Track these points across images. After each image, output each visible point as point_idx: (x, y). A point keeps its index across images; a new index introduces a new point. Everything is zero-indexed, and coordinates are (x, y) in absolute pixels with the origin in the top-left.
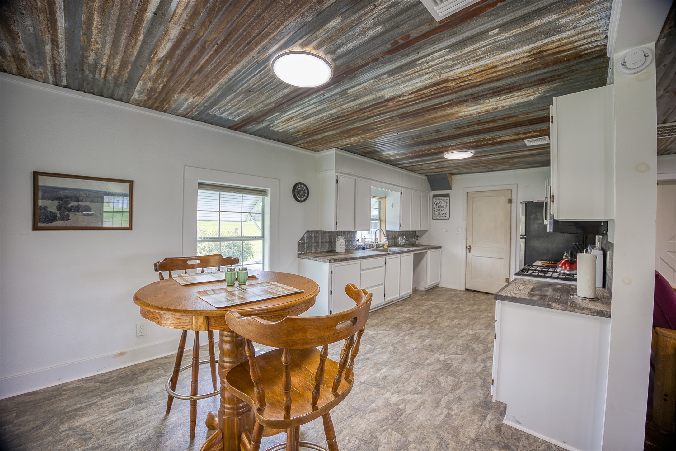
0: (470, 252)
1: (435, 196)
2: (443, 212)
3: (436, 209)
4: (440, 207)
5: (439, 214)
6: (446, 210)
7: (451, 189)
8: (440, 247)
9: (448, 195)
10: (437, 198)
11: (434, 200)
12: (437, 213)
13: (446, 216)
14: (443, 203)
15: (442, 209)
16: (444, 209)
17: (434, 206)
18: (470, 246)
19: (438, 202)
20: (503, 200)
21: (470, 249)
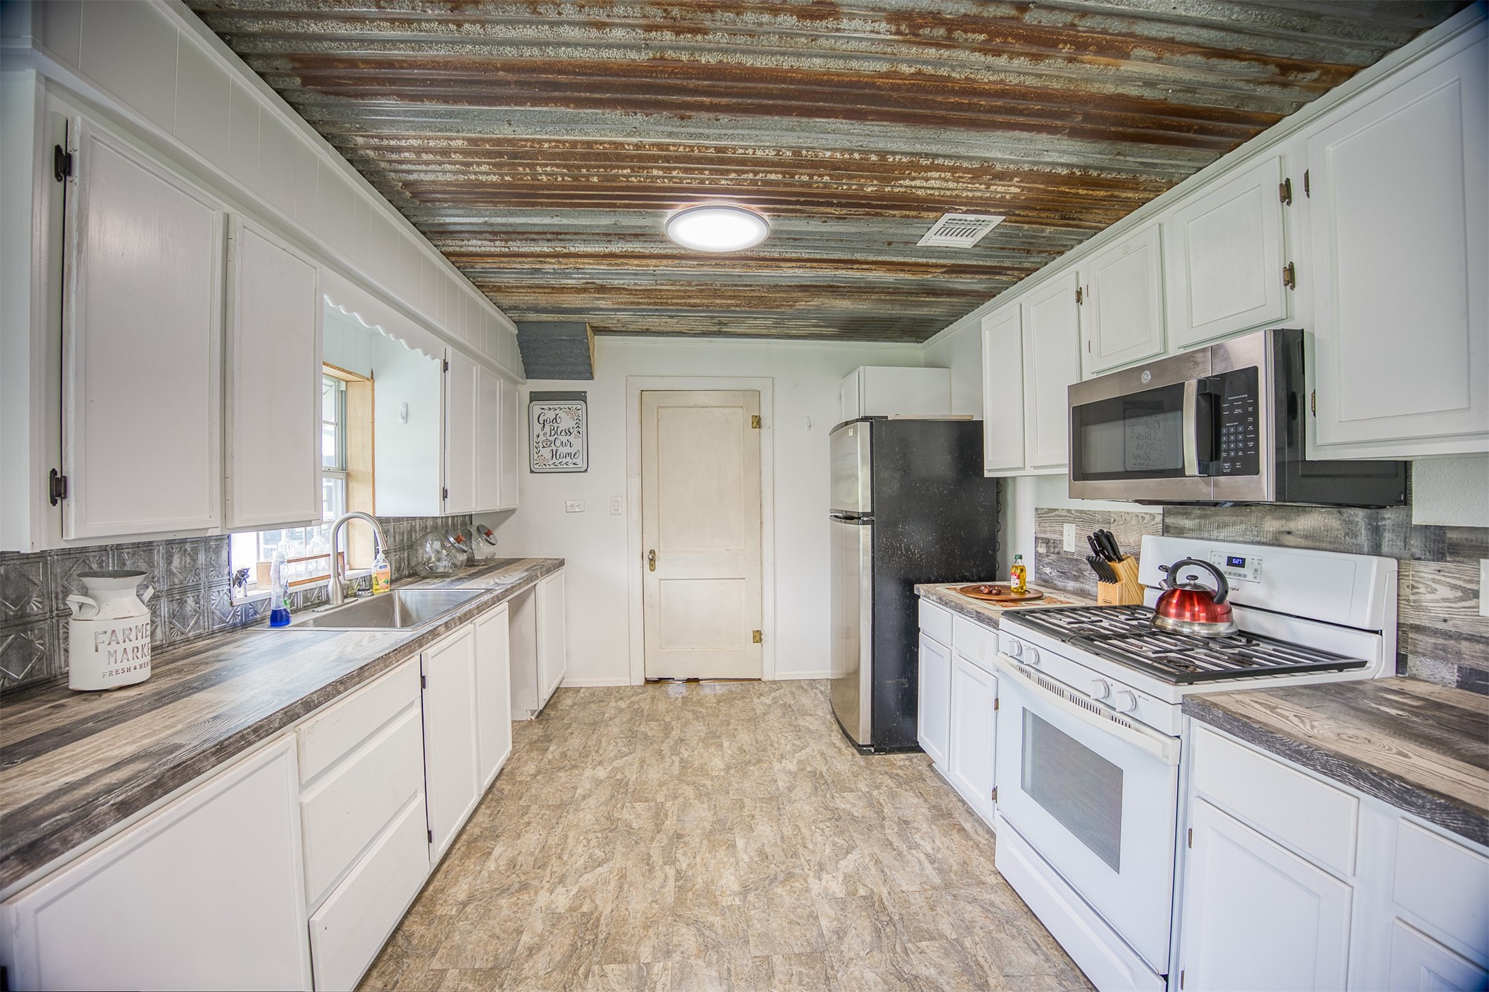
0: (652, 568)
1: (535, 397)
2: (566, 450)
3: (542, 438)
4: (556, 432)
5: (554, 454)
6: (578, 444)
7: (590, 376)
8: (561, 563)
9: (581, 396)
10: (546, 405)
11: (537, 408)
12: (546, 453)
13: (579, 461)
14: (566, 422)
15: (564, 438)
16: (571, 438)
17: (537, 428)
18: (652, 552)
19: (550, 415)
20: (741, 418)
21: (652, 560)
